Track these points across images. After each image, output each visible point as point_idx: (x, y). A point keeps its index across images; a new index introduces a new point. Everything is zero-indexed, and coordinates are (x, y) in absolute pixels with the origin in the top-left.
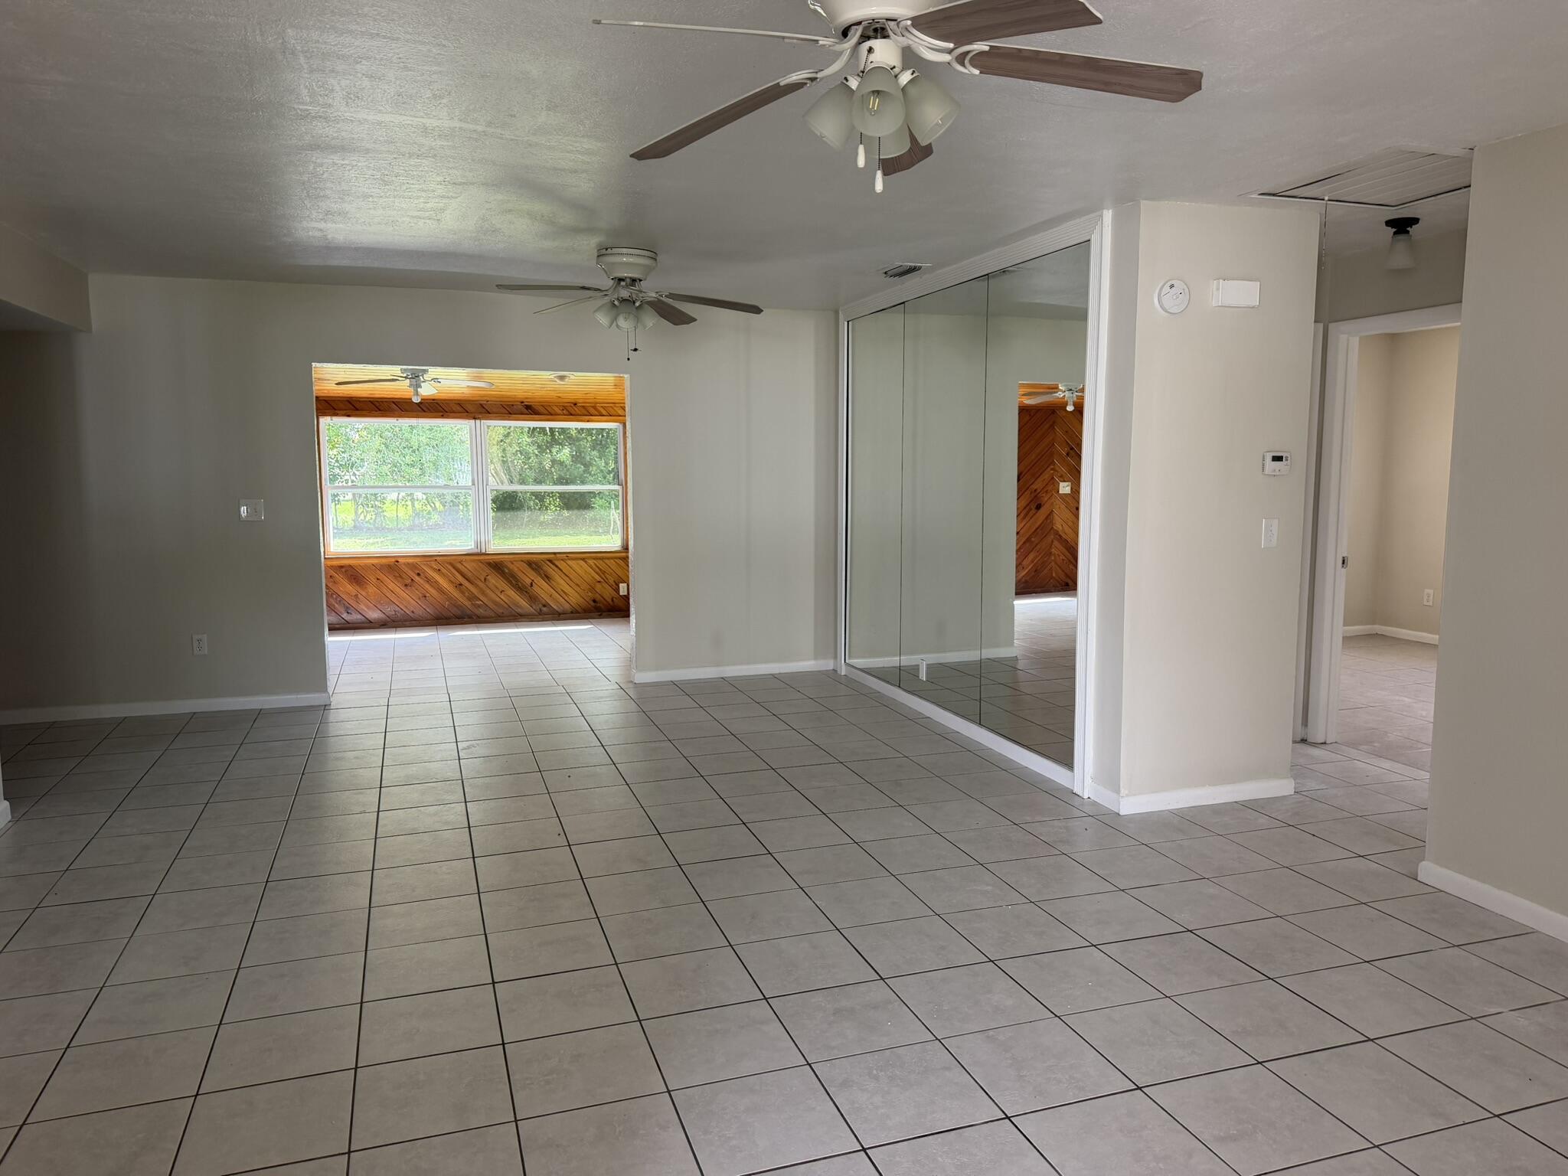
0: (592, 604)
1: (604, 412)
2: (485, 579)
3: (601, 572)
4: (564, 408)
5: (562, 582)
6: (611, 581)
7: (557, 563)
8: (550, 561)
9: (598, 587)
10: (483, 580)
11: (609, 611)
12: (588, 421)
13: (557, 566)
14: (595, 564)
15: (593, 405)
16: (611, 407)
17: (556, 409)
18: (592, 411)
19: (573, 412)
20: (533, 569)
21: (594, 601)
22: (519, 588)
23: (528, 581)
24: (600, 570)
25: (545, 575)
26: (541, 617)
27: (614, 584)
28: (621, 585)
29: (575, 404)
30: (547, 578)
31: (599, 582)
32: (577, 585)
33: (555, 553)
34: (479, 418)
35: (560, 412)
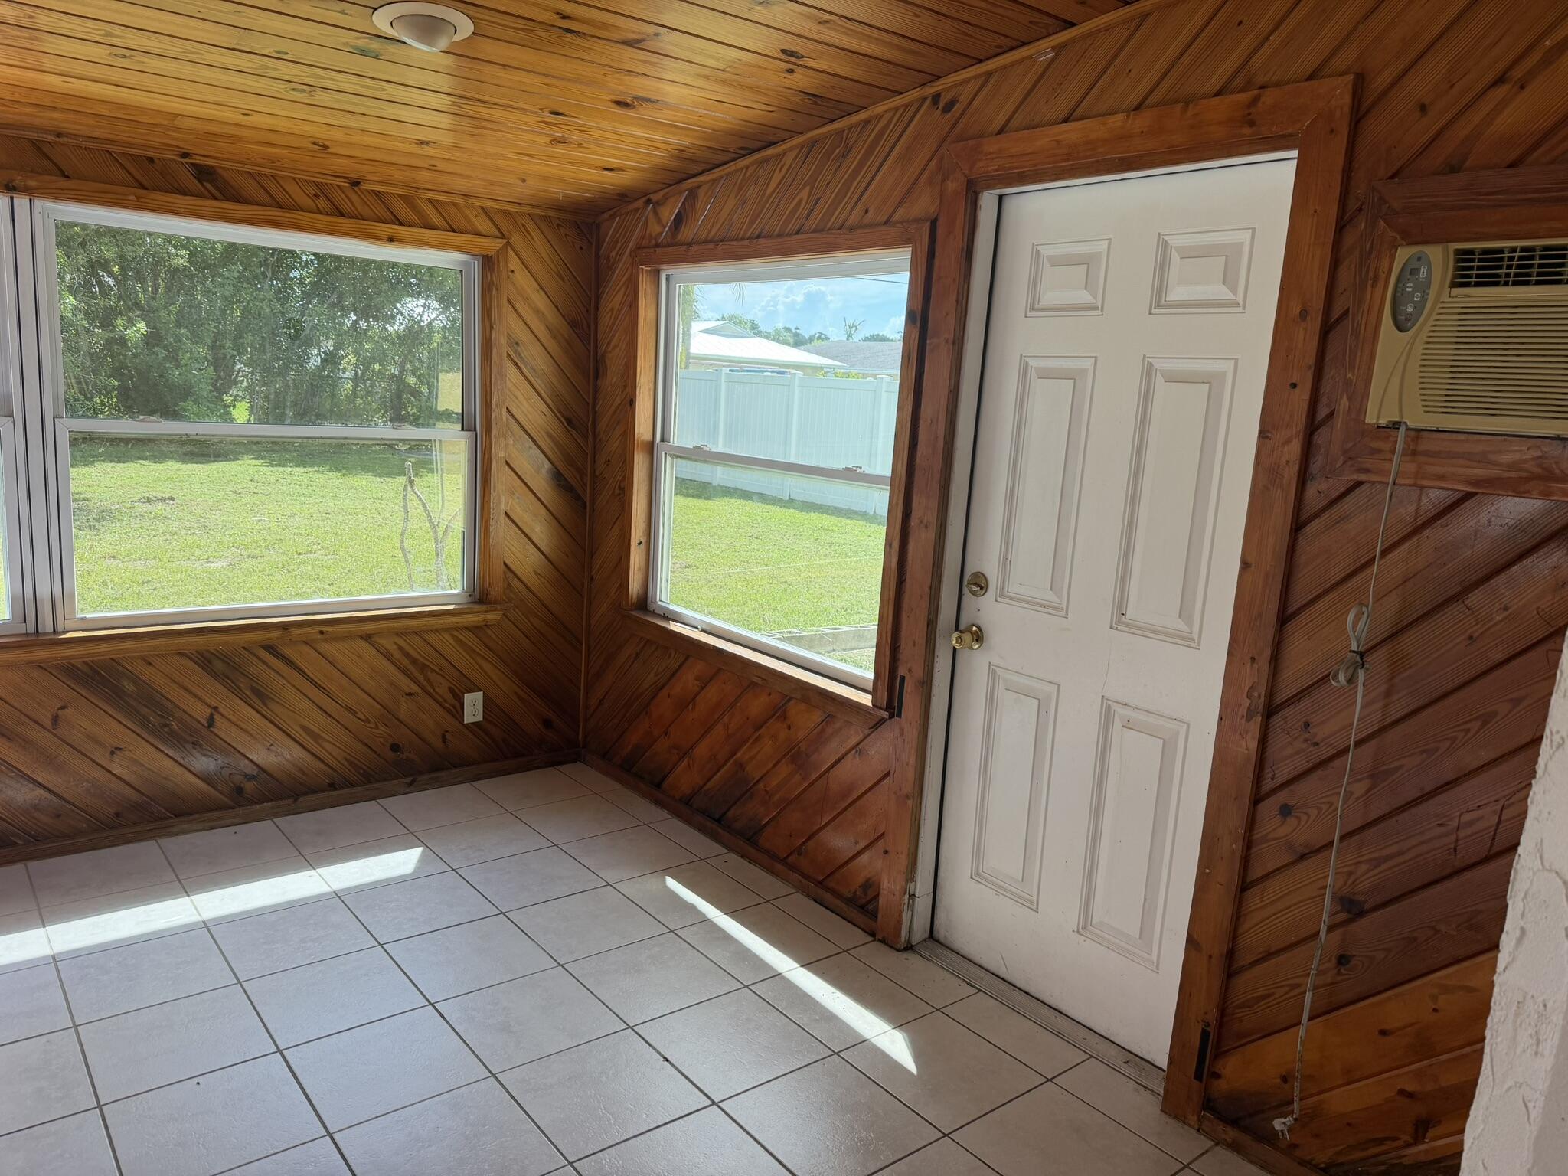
0: (390, 754)
1: (435, 218)
2: (55, 719)
3: (416, 667)
4: (321, 190)
5: (305, 704)
6: (442, 689)
7: (287, 651)
8: (270, 648)
9: (405, 708)
10: (48, 723)
11: (436, 768)
12: (391, 240)
13: (288, 662)
14: (400, 648)
15: (406, 192)
16: (455, 205)
17: (292, 188)
18: (407, 214)
19: (346, 207)
20: (215, 675)
21: (395, 748)
22: (172, 733)
23: (200, 712)
24: (414, 661)
25: (255, 691)
26: (240, 811)
27: (449, 697)
28: (468, 698)
29: (355, 183)
30: (259, 696)
31: (410, 694)
32: (349, 709)
33: (284, 627)
34: (31, 192)
35: (308, 202)
